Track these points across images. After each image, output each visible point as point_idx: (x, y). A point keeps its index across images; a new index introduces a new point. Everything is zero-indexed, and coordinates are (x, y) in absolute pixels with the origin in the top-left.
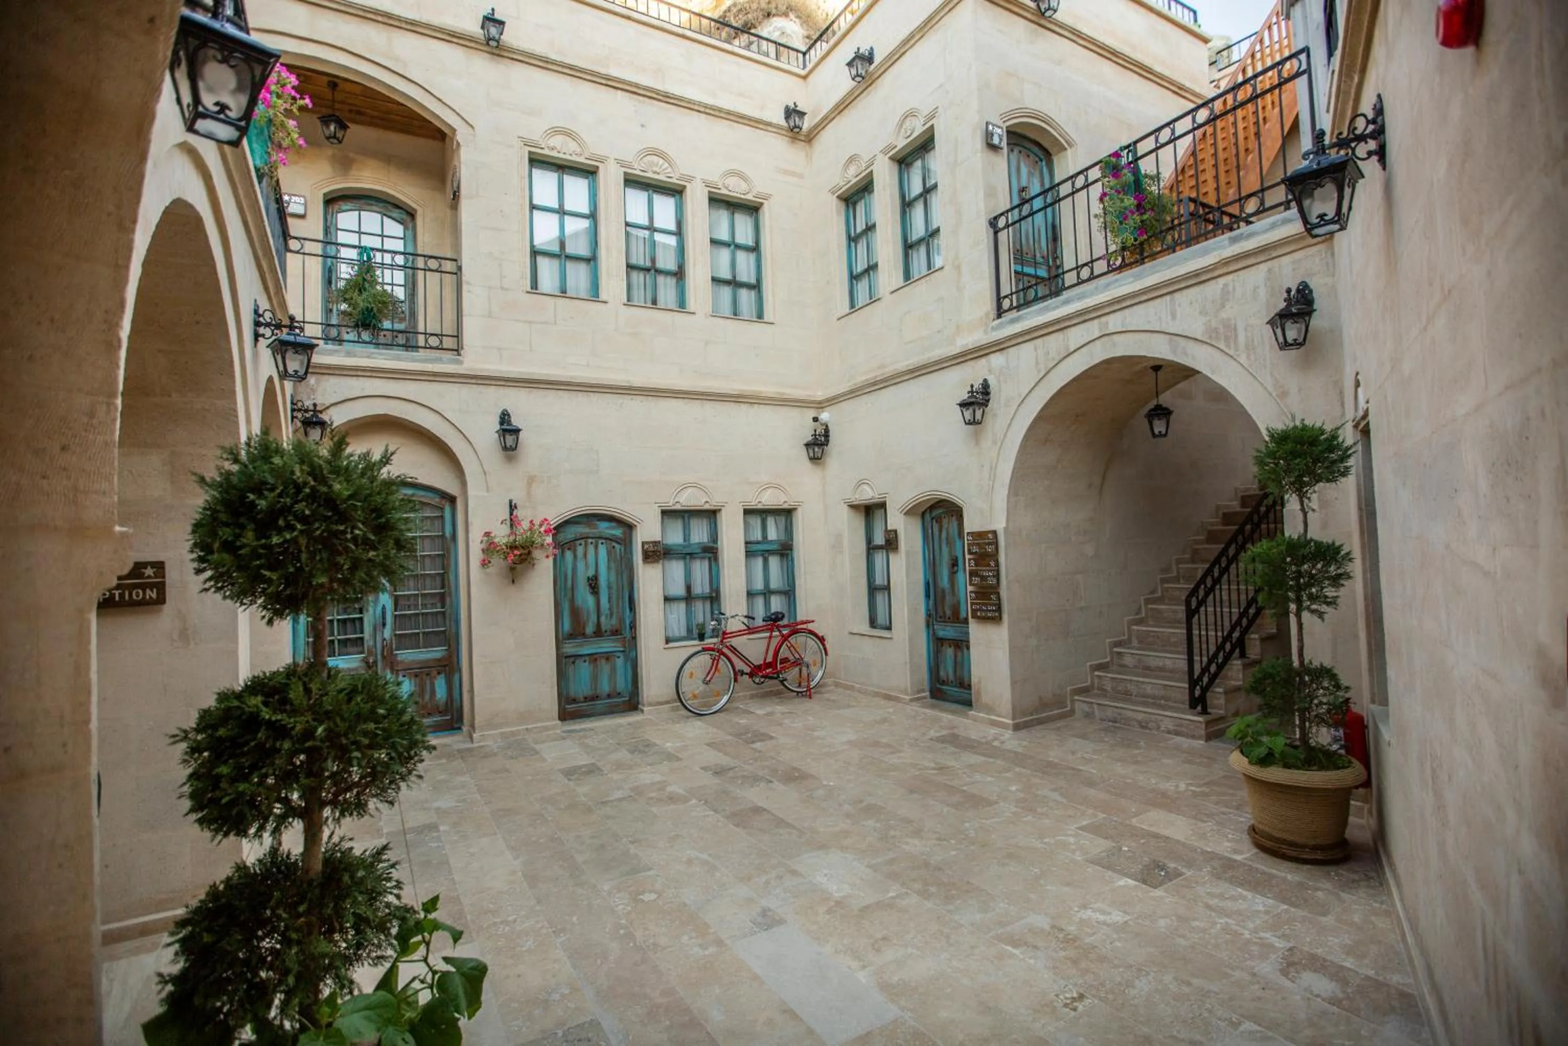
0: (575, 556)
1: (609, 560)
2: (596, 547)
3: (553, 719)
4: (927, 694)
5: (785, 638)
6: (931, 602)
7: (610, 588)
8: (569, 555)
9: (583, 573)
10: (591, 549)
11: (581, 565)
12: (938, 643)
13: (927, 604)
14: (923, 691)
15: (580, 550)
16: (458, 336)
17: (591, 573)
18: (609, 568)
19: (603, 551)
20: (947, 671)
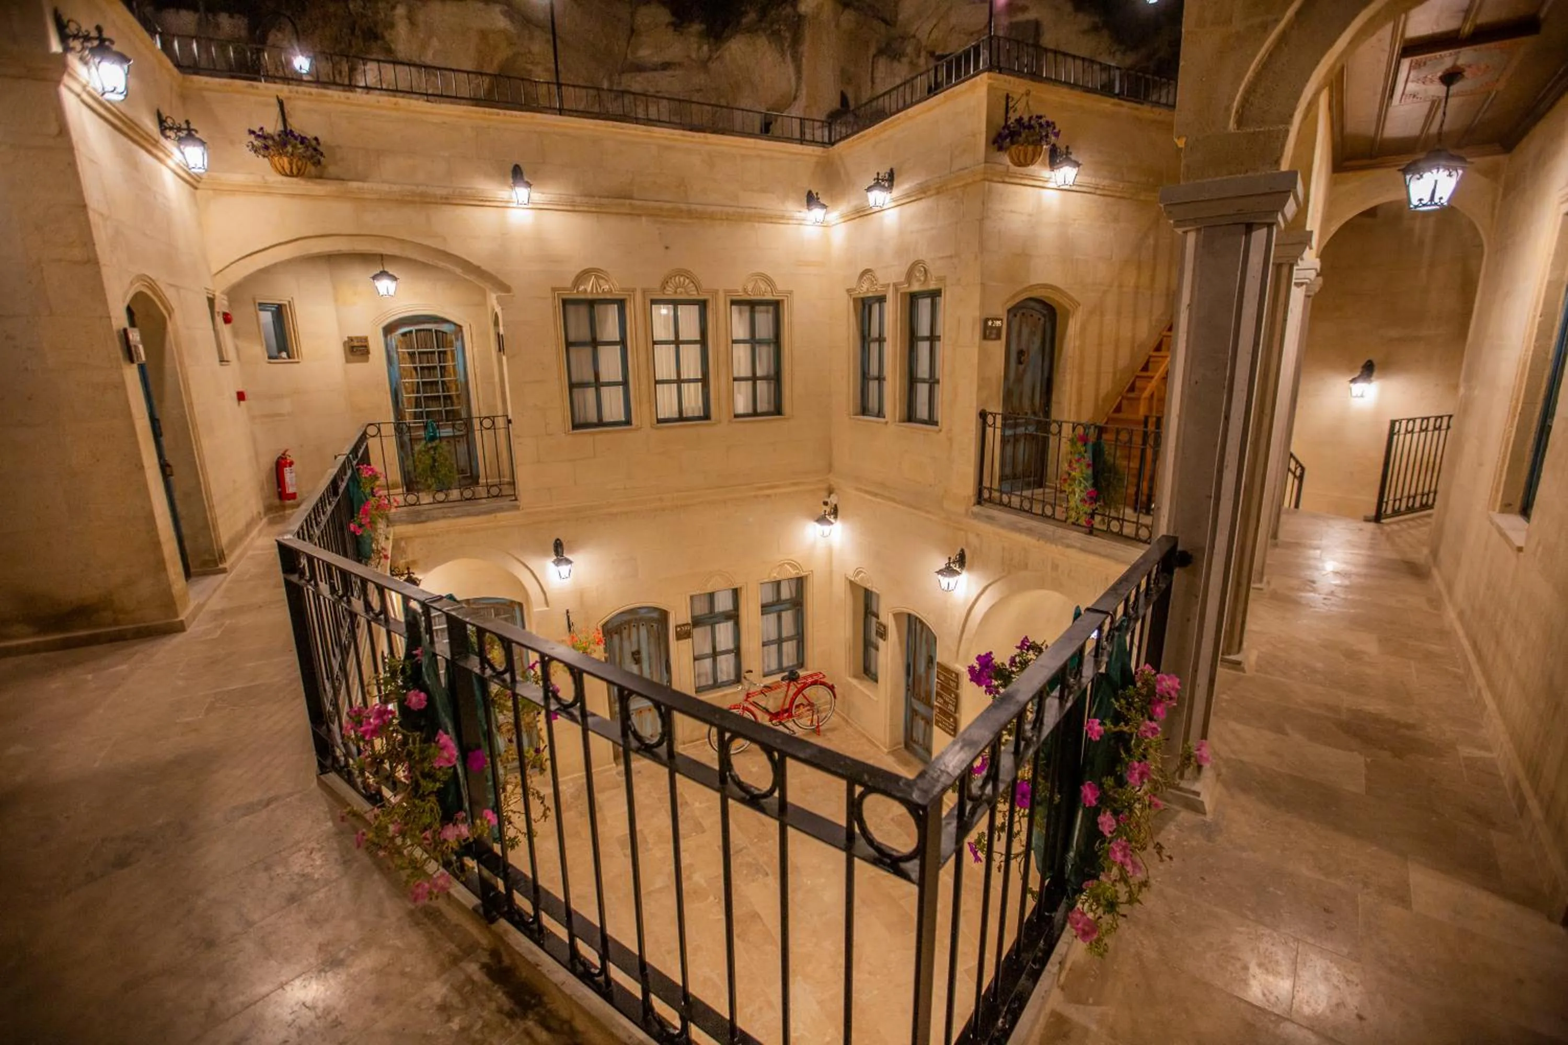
0: (621, 639)
1: (648, 638)
2: (638, 629)
3: (610, 763)
4: (902, 746)
5: (799, 691)
6: (911, 679)
7: (650, 658)
8: (616, 638)
9: (629, 648)
10: (634, 630)
11: (626, 644)
12: (912, 714)
13: (908, 681)
14: (900, 744)
15: (625, 633)
16: (513, 484)
17: (635, 648)
18: (649, 643)
19: (643, 631)
20: (918, 734)
